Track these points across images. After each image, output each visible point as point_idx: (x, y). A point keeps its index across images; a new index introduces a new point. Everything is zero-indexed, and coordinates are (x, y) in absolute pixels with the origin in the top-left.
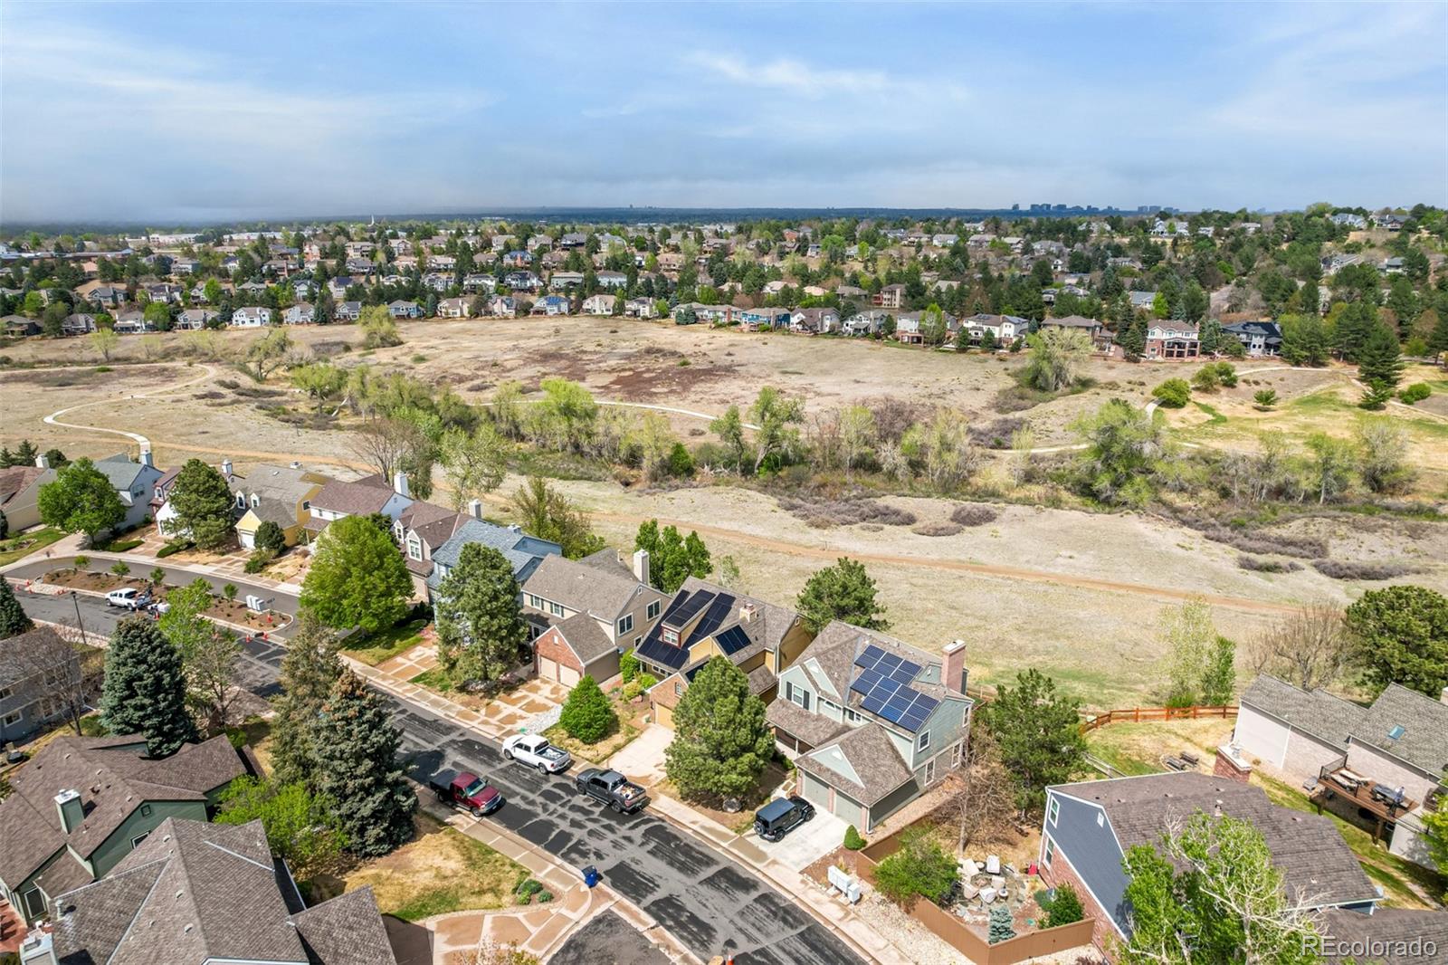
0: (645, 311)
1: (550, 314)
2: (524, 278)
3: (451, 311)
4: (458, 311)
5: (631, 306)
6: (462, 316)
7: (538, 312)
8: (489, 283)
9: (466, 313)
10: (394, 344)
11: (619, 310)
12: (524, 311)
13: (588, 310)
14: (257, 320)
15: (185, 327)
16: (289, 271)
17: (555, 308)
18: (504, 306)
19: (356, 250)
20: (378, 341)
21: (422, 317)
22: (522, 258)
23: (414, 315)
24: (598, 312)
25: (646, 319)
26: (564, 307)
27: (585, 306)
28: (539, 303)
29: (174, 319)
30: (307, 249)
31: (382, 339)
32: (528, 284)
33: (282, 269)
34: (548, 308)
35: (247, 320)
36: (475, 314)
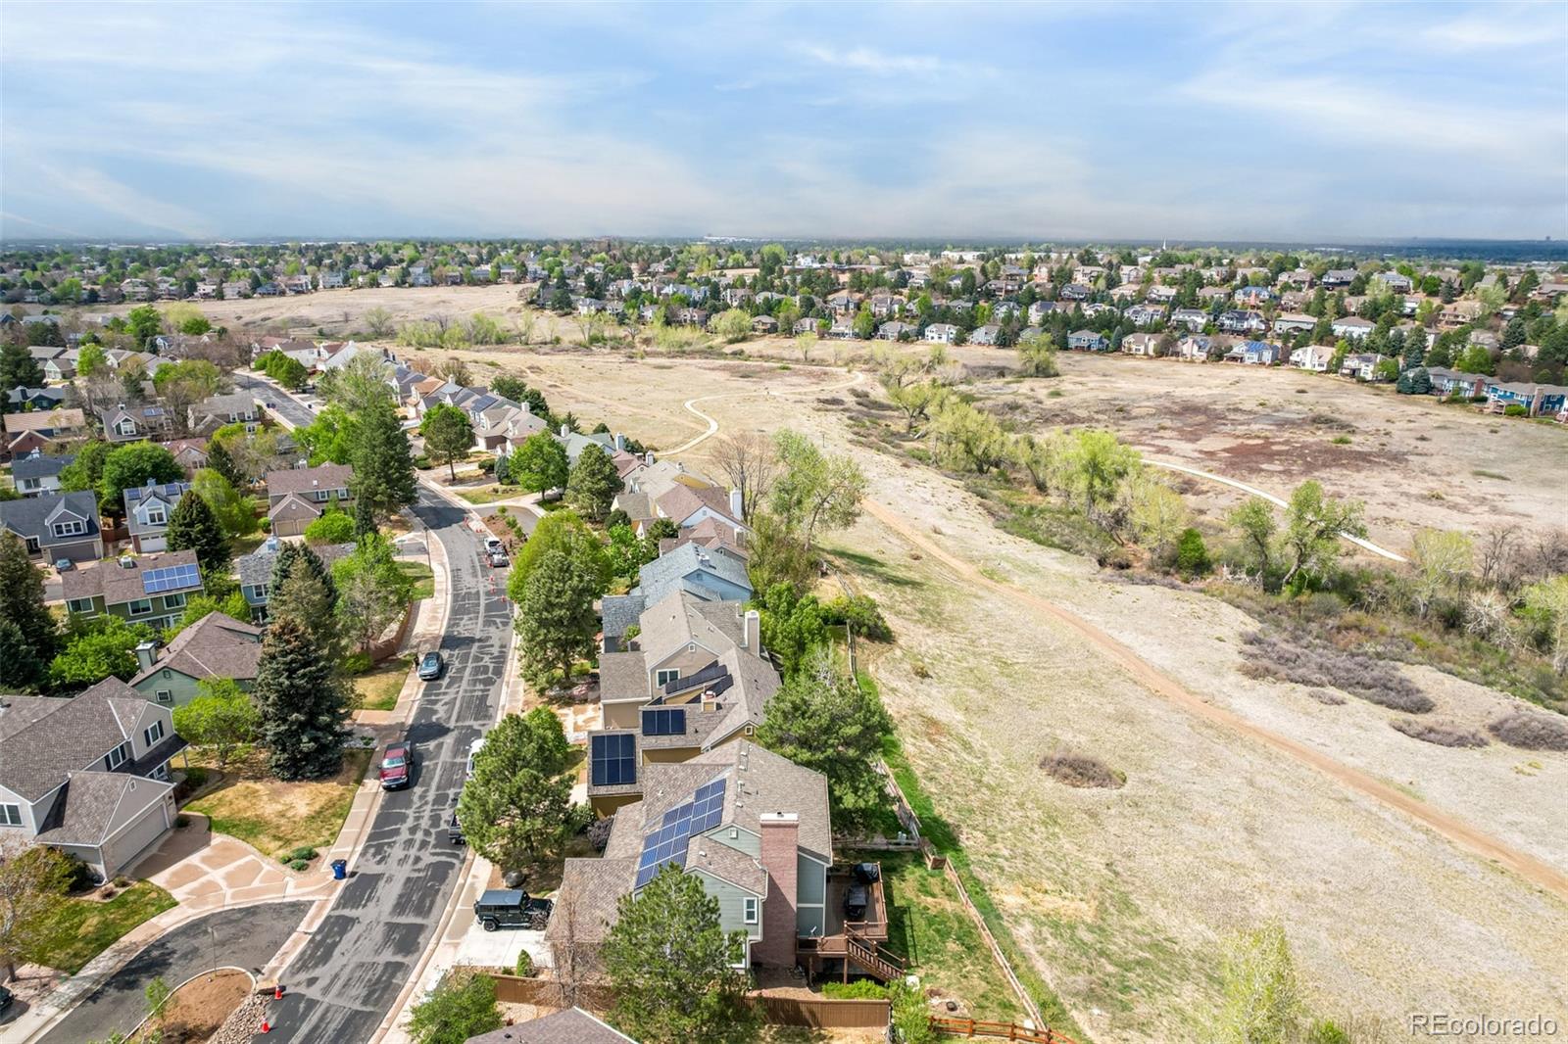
0: (1368, 371)
1: (1248, 362)
2: (1242, 317)
3: (1134, 347)
4: (1142, 348)
5: (1352, 362)
6: (1146, 354)
7: (1234, 359)
8: (1199, 320)
9: (1151, 352)
10: (1048, 376)
11: (1334, 367)
12: (1218, 356)
13: (1296, 363)
14: (944, 337)
15: (882, 337)
16: (1007, 291)
17: (1255, 357)
18: (1196, 348)
19: (1085, 275)
20: (1032, 370)
21: (1103, 351)
22: (1257, 296)
23: (1094, 348)
24: (1308, 367)
25: (1363, 381)
26: (1267, 356)
27: (1293, 358)
28: (1239, 346)
29: (876, 328)
30: (1036, 271)
31: (1037, 367)
32: (1246, 325)
33: (1000, 289)
34: (1247, 356)
35: (936, 336)
36: (1161, 353)
